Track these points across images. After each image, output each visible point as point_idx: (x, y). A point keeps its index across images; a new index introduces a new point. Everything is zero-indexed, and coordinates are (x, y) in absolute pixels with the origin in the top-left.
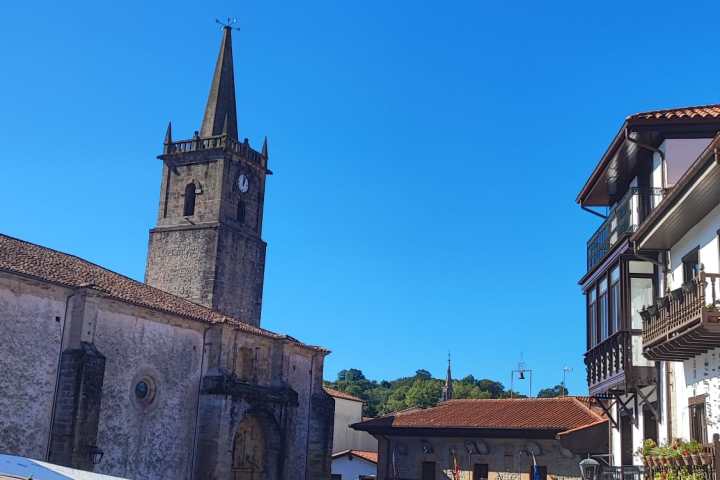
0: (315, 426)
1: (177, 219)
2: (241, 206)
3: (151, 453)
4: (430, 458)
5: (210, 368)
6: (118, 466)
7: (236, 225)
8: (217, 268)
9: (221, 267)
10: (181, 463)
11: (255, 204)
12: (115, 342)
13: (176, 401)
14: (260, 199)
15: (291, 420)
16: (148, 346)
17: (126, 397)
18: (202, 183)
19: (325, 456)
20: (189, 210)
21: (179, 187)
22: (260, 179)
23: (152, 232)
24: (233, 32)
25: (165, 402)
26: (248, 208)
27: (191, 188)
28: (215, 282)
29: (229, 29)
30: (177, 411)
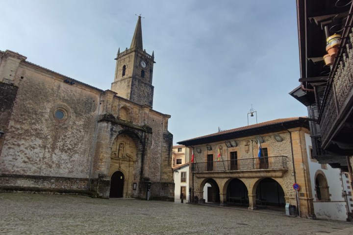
0: (165, 145)
1: (120, 77)
2: (143, 72)
3: (63, 145)
4: (210, 153)
5: (103, 111)
6: (39, 148)
7: (140, 78)
8: (131, 92)
9: (133, 92)
10: (85, 153)
11: (149, 72)
12: (39, 87)
13: (81, 123)
14: (151, 71)
15: (148, 139)
16: (62, 94)
17: (47, 116)
18: (128, 64)
19: (169, 158)
20: (124, 74)
21: (121, 68)
22: (151, 64)
23: (112, 84)
24: (141, 18)
25: (74, 123)
26: (146, 73)
27: (124, 67)
28: (130, 97)
29: (140, 17)
30: (82, 128)
